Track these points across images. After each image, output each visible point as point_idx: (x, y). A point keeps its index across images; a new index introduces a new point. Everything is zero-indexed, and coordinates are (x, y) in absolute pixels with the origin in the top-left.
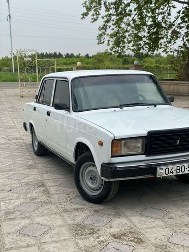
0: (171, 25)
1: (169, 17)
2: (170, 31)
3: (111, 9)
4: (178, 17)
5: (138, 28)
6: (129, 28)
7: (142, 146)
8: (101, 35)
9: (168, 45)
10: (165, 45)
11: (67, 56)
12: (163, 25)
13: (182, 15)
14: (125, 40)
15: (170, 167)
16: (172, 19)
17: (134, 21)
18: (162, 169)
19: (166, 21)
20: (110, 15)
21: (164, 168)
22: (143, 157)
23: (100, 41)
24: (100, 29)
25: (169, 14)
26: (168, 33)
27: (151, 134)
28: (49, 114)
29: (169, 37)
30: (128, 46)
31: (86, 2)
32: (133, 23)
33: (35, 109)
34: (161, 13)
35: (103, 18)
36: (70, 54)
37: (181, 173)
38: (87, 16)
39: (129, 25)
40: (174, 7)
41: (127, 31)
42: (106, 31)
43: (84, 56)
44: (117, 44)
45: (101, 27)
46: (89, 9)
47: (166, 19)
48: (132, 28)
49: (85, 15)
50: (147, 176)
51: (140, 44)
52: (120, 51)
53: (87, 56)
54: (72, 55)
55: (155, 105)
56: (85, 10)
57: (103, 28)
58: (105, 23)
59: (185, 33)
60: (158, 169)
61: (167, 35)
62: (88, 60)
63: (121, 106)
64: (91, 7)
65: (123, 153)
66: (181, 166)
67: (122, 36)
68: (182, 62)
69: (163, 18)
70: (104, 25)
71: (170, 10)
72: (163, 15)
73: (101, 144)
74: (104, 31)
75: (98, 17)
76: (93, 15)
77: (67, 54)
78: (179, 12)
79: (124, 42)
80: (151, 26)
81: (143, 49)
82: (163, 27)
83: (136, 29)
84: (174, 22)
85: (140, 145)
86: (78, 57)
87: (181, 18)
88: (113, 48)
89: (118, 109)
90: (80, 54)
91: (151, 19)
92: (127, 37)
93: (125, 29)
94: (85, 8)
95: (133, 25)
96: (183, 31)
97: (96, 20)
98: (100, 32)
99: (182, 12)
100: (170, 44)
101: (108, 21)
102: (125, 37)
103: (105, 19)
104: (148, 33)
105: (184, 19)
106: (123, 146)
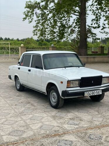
0: (70, 26)
1: (69, 22)
2: (70, 30)
3: (40, 17)
4: (74, 22)
5: (53, 27)
6: (48, 27)
7: (79, 83)
8: (35, 31)
9: (68, 37)
10: (67, 37)
11: (6, 39)
12: (66, 26)
13: (76, 21)
14: (46, 33)
15: (90, 92)
16: (70, 23)
17: (51, 23)
18: (86, 93)
19: (67, 24)
20: (39, 20)
21: (87, 92)
22: (79, 88)
23: (35, 34)
24: (34, 27)
25: (69, 21)
26: (68, 30)
27: (82, 78)
28: (29, 70)
29: (69, 33)
30: (48, 36)
31: (25, 12)
32: (50, 24)
33: (19, 68)
34: (65, 20)
35: (36, 21)
36: (7, 38)
37: (93, 95)
38: (26, 19)
39: (48, 25)
40: (72, 17)
41: (47, 28)
42: (37, 28)
43: (16, 39)
44: (41, 35)
45: (35, 26)
46: (27, 16)
47: (68, 23)
48: (50, 27)
49: (25, 19)
50: (80, 96)
51: (55, 36)
52: (43, 39)
53: (18, 40)
54: (9, 38)
55: (79, 67)
56: (24, 16)
57: (36, 27)
58: (37, 24)
59: (77, 31)
60: (85, 93)
61: (68, 31)
62: (18, 42)
63: (65, 67)
64: (28, 14)
65: (71, 86)
66: (93, 92)
67: (44, 31)
68: (77, 46)
69: (66, 22)
70: (36, 25)
71: (69, 18)
72: (66, 21)
73: (62, 83)
74: (36, 28)
75: (32, 21)
76: (29, 19)
77: (6, 38)
78: (74, 20)
79: (45, 34)
80: (60, 26)
81: (56, 38)
82: (66, 27)
83: (52, 28)
84: (72, 25)
85: (78, 83)
86: (12, 40)
87: (76, 23)
88: (39, 37)
89: (64, 68)
90: (13, 39)
91: (59, 23)
92: (47, 31)
93: (46, 27)
94: (25, 15)
95: (50, 25)
96: (77, 29)
97: (31, 22)
98: (34, 29)
99: (76, 20)
100: (69, 36)
101: (38, 23)
102: (46, 31)
103: (37, 22)
104: (59, 30)
105: (77, 23)
106: (71, 84)
